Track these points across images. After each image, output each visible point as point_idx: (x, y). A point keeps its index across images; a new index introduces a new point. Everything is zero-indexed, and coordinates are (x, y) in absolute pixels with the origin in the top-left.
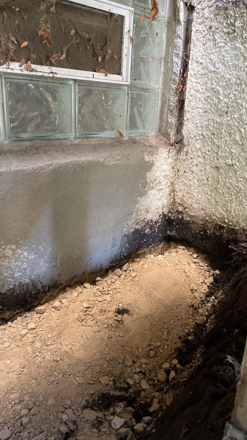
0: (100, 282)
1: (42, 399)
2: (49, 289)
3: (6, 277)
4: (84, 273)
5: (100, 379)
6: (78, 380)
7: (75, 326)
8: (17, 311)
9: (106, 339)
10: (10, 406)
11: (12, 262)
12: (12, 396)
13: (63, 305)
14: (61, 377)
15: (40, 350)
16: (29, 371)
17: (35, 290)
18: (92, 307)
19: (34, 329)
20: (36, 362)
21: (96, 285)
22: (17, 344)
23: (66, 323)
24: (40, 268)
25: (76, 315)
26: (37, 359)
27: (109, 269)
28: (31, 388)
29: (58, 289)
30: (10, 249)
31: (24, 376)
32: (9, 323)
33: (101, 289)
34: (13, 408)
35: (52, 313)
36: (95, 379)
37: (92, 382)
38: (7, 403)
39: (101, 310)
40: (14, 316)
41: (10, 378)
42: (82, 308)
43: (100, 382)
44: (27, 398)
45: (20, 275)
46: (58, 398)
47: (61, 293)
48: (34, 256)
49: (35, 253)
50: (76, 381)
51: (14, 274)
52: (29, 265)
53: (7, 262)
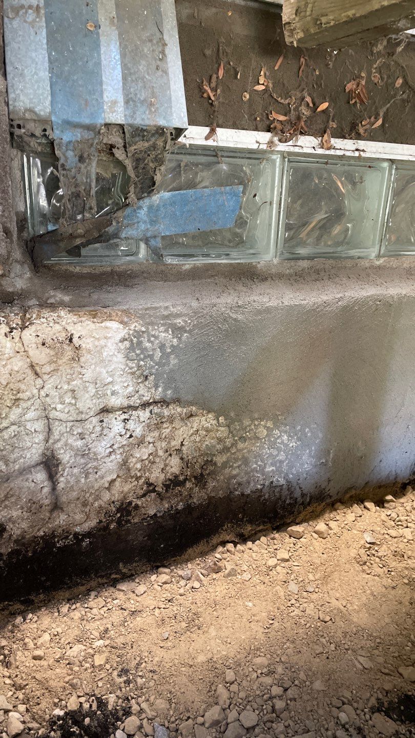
0: (391, 503)
1: (305, 678)
2: (310, 500)
3: (252, 471)
4: (366, 483)
5: (401, 670)
6: (362, 662)
7: (352, 571)
8: (261, 527)
9: (407, 604)
10: (255, 675)
11: (264, 448)
12: (258, 661)
13: (330, 532)
14: (334, 649)
15: (297, 596)
16: (283, 627)
17: (291, 498)
18: (379, 543)
19: (287, 560)
20: (292, 614)
21: (383, 507)
22: (262, 578)
23: (336, 562)
24: (302, 464)
25: (353, 553)
26: (294, 611)
27: (408, 484)
28: (287, 655)
29: (324, 503)
30: (265, 427)
31: (273, 633)
32: (249, 544)
33: (394, 515)
34: (260, 680)
35: (314, 541)
36: (392, 668)
37: (387, 671)
38: (251, 670)
39: (395, 553)
40: (256, 533)
41: (254, 631)
42: (362, 542)
43: (401, 674)
44: (280, 669)
45: (273, 470)
46: (331, 682)
47: (328, 511)
48: (296, 443)
49: (299, 439)
50: (359, 662)
51: (265, 467)
52: (287, 456)
53: (257, 447)
